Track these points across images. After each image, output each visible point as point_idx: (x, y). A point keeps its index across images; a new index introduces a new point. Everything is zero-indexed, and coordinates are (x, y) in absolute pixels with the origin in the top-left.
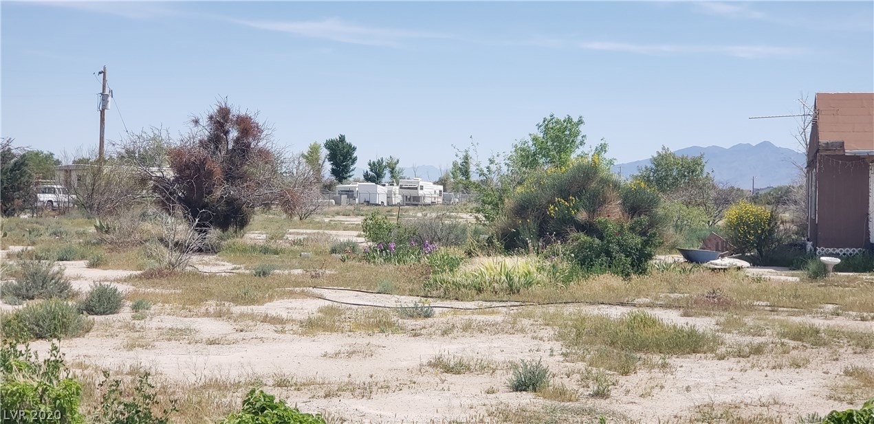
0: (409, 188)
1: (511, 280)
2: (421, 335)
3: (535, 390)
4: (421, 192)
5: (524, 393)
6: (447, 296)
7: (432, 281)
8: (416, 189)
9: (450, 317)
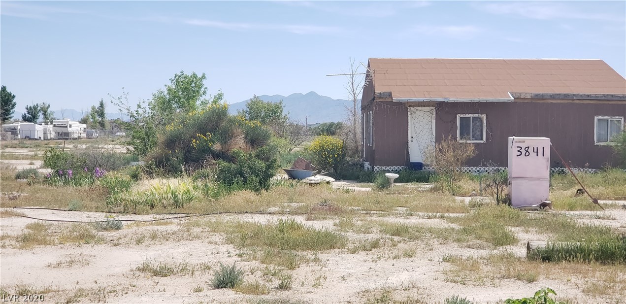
0: (61, 127)
1: (175, 197)
2: (120, 244)
3: (233, 286)
4: (70, 130)
5: (225, 289)
6: (126, 212)
7: (113, 200)
8: (66, 127)
9: (135, 228)
